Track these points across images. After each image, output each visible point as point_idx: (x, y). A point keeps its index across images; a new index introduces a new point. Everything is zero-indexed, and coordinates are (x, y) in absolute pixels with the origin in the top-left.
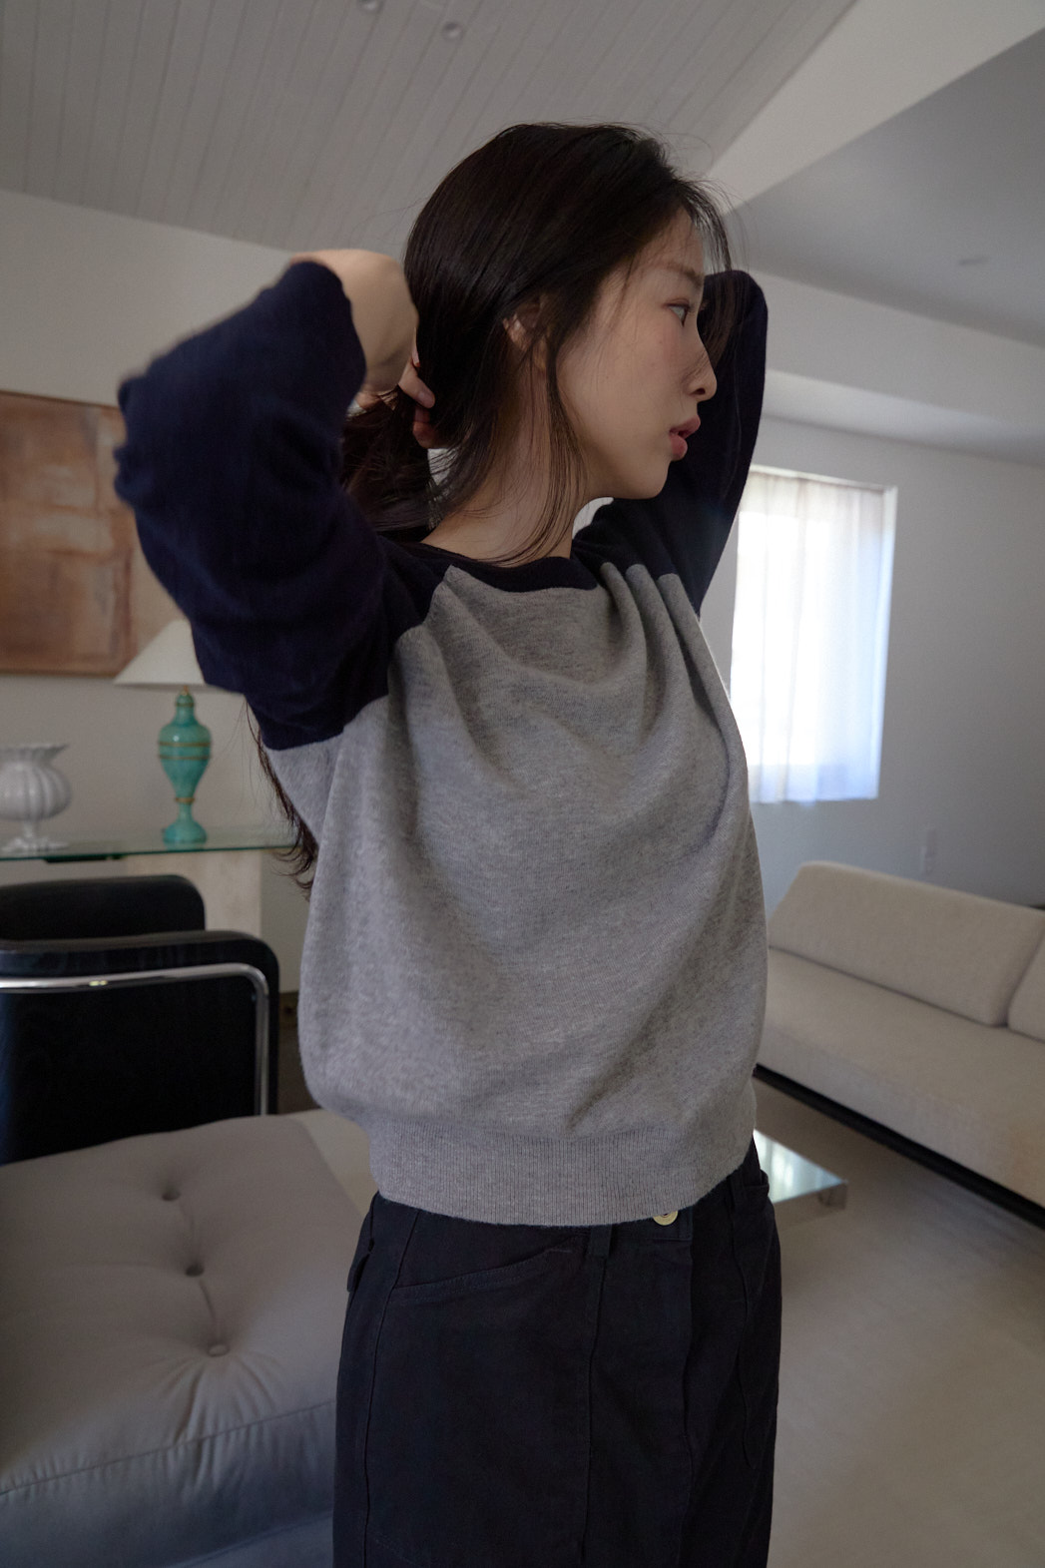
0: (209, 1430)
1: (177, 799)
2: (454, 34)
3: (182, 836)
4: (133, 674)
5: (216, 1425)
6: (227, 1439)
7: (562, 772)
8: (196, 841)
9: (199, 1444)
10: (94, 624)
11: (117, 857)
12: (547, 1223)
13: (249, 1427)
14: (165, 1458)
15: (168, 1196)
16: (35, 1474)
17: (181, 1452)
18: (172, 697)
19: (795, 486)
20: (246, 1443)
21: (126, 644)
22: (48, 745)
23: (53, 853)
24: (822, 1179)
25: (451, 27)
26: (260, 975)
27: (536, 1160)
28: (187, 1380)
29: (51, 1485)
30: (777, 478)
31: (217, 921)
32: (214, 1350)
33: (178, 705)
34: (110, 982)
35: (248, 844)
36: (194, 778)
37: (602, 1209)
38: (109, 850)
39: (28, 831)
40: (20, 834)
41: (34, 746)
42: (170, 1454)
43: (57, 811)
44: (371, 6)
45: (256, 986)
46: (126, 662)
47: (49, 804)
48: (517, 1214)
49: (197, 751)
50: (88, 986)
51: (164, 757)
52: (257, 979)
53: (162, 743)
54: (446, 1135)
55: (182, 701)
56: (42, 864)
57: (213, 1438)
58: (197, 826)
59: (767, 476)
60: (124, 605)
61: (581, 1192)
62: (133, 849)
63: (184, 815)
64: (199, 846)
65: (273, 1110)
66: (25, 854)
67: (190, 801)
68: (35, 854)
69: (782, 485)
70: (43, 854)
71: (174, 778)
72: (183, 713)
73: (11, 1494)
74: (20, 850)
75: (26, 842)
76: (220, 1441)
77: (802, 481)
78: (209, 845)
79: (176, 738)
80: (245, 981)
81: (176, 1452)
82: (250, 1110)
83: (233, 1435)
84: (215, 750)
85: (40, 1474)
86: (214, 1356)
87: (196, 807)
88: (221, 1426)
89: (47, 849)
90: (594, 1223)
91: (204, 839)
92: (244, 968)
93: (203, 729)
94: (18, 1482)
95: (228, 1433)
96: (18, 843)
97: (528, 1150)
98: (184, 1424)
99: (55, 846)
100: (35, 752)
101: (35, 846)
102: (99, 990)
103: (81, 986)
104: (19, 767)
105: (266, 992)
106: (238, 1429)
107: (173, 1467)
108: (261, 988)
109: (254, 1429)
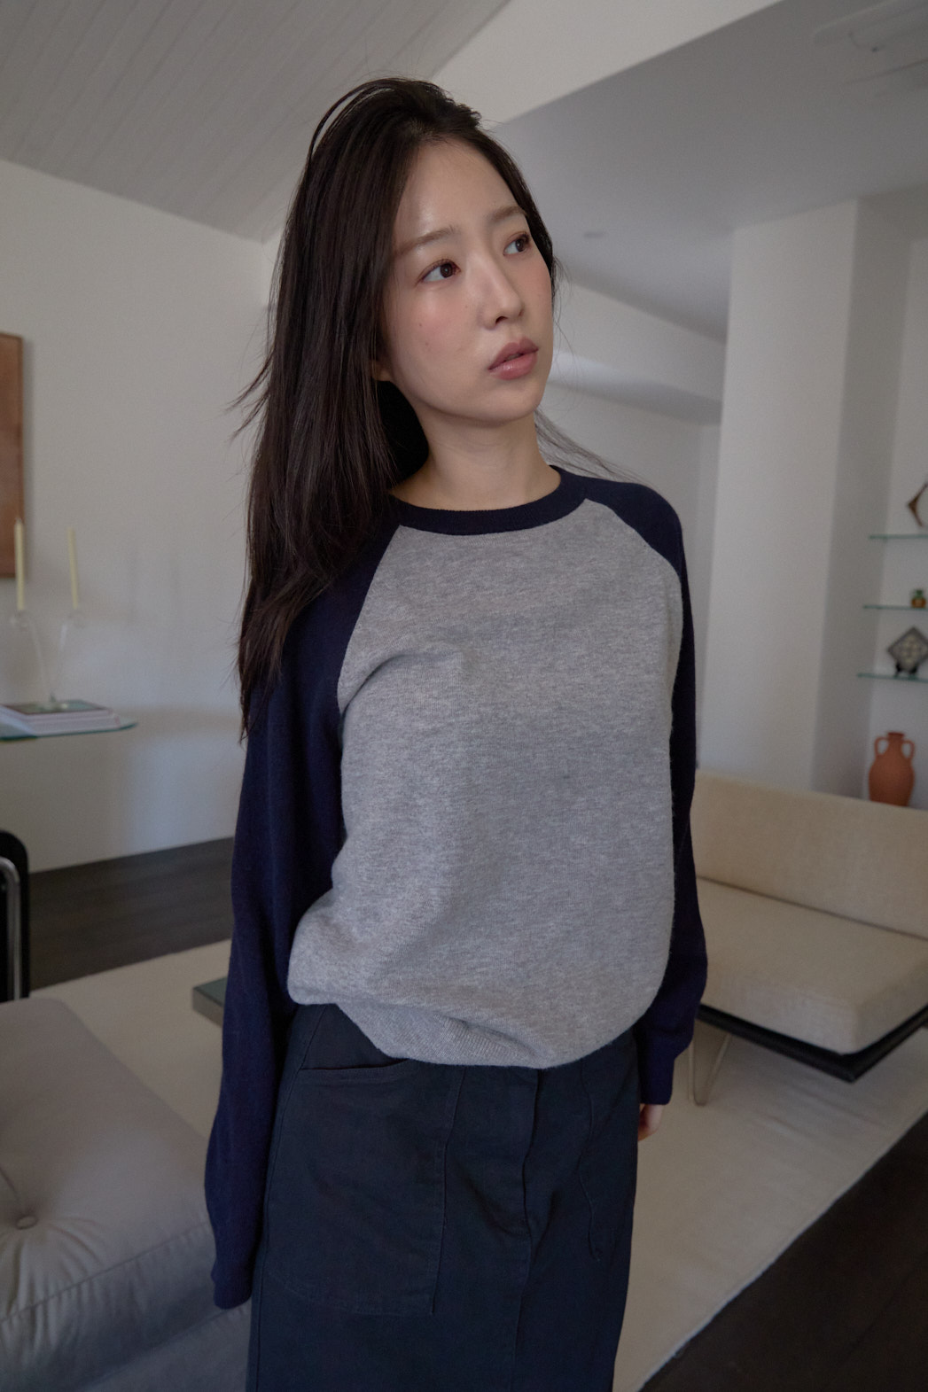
0: (40, 1295)
5: (46, 1290)
6: (60, 1300)
7: (482, 709)
9: (32, 1311)
13: (79, 1286)
17: (15, 1321)
20: (80, 1302)
26: (10, 865)
32: (23, 1222)
45: (7, 876)
52: (6, 868)
57: (45, 1303)
76: (52, 1304)
81: (11, 1323)
83: (65, 1295)
86: (21, 1228)
88: (52, 1290)
95: (59, 1295)
98: (14, 1294)
105: (17, 879)
106: (68, 1289)
107: (9, 1336)
108: (11, 874)
109: (85, 1286)
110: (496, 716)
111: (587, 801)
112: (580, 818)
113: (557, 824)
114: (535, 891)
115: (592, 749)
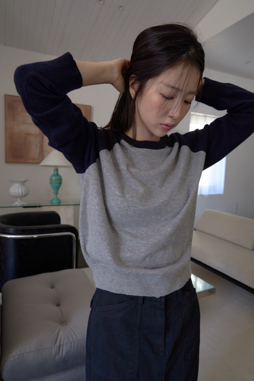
0: (62, 343)
1: (54, 193)
2: (121, 9)
3: (55, 202)
4: (44, 163)
5: (64, 342)
6: (66, 345)
8: (58, 203)
9: (60, 346)
10: (34, 151)
11: (39, 207)
12: (127, 294)
13: (71, 343)
14: (52, 349)
15: (52, 287)
16: (21, 352)
17: (55, 348)
18: (53, 169)
19: (204, 118)
20: (71, 347)
21: (42, 156)
22: (24, 180)
23: (25, 206)
24: (209, 286)
25: (121, 7)
26: (74, 235)
27: (125, 279)
28: (57, 331)
29: (25, 355)
30: (199, 116)
31: (63, 222)
33: (54, 170)
34: (38, 236)
35: (70, 204)
36: (58, 188)
37: (140, 292)
38: (38, 205)
39: (19, 200)
40: (17, 201)
41: (20, 180)
42: (53, 348)
43: (25, 195)
44: (102, 2)
45: (73, 238)
46: (42, 160)
47: (24, 194)
48: (121, 291)
49: (59, 181)
50: (33, 237)
51: (51, 183)
52: (73, 236)
53: (51, 180)
54: (107, 272)
55: (55, 169)
56: (22, 208)
57: (63, 345)
58: (59, 200)
59: (197, 115)
60: (42, 147)
61: (135, 287)
62: (43, 205)
63: (55, 197)
64: (59, 204)
65: (77, 267)
66: (18, 206)
67: (57, 193)
68: (20, 206)
69: (200, 117)
70: (23, 206)
71: (53, 188)
72: (55, 172)
73: (16, 357)
74: (17, 205)
75: (18, 203)
76: (65, 346)
77: (205, 116)
78: (61, 204)
79: (54, 178)
80: (70, 237)
81: (54, 348)
82: (71, 267)
84: (63, 181)
85: (22, 352)
86: (63, 325)
87: (58, 195)
88: (65, 342)
89: (23, 205)
90: (138, 295)
91: (60, 202)
92: (70, 233)
93: (60, 176)
94: (17, 354)
95: (66, 344)
96: (17, 203)
97: (124, 276)
98: (56, 341)
99: (25, 204)
100: (21, 181)
101: (20, 204)
102: (36, 238)
103: (31, 237)
104: (17, 185)
105: (75, 239)
106: (69, 343)
107: (54, 351)
108: (74, 238)
109: (73, 343)
110: (137, 196)
111: (165, 218)
112: (162, 223)
113: (155, 225)
114: (149, 240)
115: (166, 205)
